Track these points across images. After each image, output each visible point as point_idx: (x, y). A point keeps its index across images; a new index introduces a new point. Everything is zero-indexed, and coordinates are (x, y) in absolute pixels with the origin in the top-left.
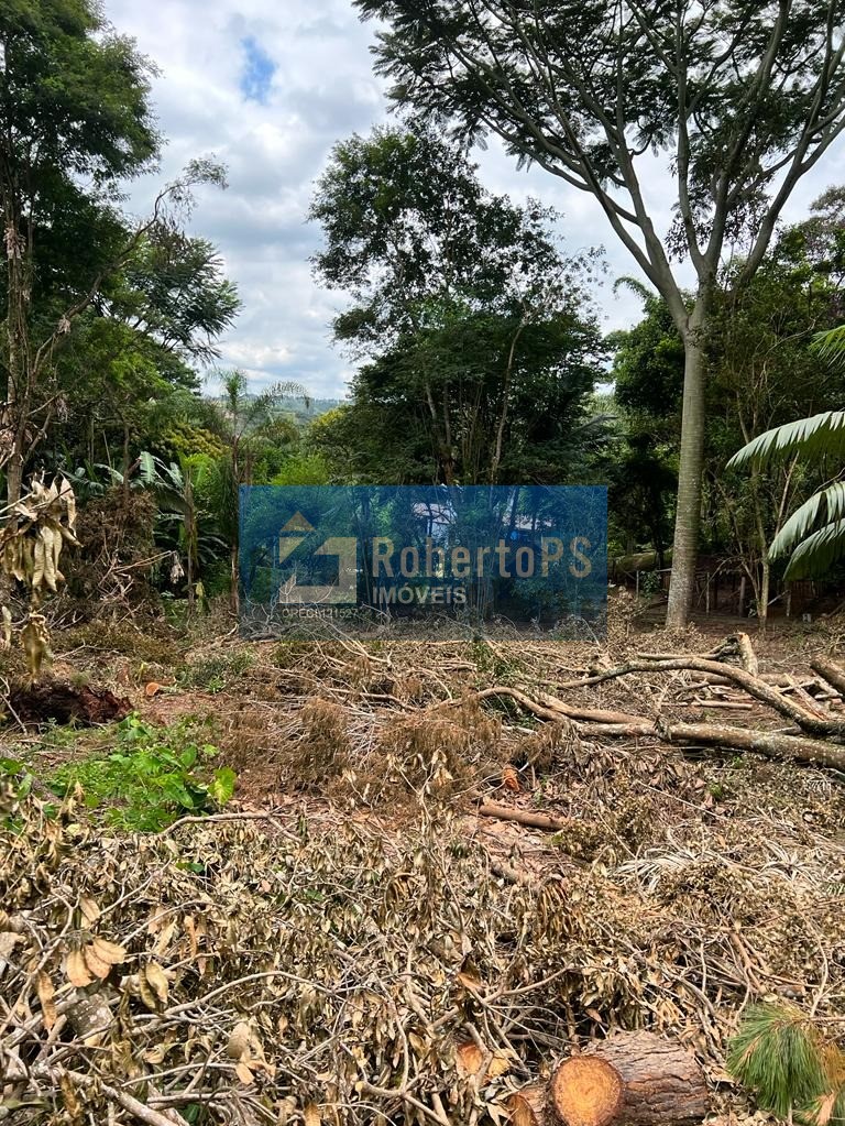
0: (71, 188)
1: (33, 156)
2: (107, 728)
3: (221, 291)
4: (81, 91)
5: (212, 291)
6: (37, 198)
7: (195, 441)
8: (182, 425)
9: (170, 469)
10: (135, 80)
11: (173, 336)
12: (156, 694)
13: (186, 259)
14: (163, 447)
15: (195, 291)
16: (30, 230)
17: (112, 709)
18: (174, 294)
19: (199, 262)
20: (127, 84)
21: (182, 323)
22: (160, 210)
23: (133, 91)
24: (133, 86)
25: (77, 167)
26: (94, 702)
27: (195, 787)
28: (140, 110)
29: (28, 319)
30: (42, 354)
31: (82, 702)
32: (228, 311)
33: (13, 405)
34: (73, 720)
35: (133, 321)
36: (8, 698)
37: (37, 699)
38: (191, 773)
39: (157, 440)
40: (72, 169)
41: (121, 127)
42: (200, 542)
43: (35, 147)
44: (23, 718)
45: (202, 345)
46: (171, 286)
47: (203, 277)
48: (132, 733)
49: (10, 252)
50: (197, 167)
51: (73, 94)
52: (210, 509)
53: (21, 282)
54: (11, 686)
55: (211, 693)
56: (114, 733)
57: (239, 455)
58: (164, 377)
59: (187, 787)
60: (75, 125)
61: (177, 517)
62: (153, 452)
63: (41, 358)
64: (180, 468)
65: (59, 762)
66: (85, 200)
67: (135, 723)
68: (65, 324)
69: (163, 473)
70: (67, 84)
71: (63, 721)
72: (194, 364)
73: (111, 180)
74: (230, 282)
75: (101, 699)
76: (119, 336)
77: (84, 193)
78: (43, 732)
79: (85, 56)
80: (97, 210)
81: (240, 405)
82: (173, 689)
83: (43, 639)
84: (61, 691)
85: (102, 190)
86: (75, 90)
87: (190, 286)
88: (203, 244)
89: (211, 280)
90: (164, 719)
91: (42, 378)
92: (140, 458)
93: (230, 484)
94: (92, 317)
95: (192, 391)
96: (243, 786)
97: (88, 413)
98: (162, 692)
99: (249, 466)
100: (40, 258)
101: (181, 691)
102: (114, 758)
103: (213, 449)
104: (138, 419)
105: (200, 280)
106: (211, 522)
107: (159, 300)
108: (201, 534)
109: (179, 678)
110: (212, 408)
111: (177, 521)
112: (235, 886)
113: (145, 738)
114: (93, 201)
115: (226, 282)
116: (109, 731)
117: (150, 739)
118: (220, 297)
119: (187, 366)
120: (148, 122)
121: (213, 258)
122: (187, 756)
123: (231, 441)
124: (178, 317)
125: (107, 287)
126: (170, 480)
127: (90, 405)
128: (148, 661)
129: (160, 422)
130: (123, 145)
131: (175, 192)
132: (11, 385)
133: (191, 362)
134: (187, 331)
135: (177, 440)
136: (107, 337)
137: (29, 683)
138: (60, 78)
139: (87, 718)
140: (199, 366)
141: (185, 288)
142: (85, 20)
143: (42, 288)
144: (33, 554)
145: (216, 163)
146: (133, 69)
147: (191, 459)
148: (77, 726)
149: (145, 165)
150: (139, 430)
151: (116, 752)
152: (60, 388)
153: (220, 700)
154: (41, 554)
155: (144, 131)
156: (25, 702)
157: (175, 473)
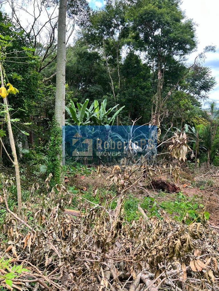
0: (174, 60)
1: (166, 54)
2: (174, 194)
3: (210, 80)
4: (179, 35)
5: (208, 80)
6: (166, 64)
7: (200, 121)
8: (196, 117)
9: (192, 128)
10: (192, 29)
11: (196, 93)
12: (186, 187)
13: (201, 73)
14: (191, 123)
15: (203, 81)
16: (164, 72)
17: (175, 190)
18: (197, 82)
19: (204, 73)
20: (190, 31)
21: (198, 90)
22: (196, 61)
23: (192, 32)
24: (192, 31)
25: (176, 54)
26: (171, 187)
27: (198, 215)
28: (193, 36)
29: (161, 93)
30: (164, 101)
31: (168, 187)
32: (212, 85)
33: (156, 113)
34: (166, 191)
35: (186, 91)
36: (151, 183)
37: (157, 184)
38: (196, 211)
39: (189, 121)
40: (174, 55)
41: (188, 42)
42: (199, 148)
43: (166, 52)
44: (154, 187)
45: (203, 95)
46: (196, 80)
47: (205, 77)
48: (180, 197)
49: (159, 78)
50: (207, 48)
51: (177, 36)
52: (202, 139)
53: (161, 84)
54: (152, 180)
55: (201, 190)
56: (176, 196)
57: (212, 125)
58: (192, 104)
59: (196, 214)
60: (176, 44)
61: (193, 141)
62: (188, 124)
63: (163, 102)
64: (195, 128)
65: (162, 200)
66: (177, 62)
67: (181, 194)
68: (170, 93)
69: (190, 129)
70: (175, 34)
71: (163, 190)
72: (201, 100)
73: (184, 56)
74: (213, 77)
75: (173, 186)
76: (182, 95)
77: (177, 60)
78: (159, 192)
79: (180, 27)
80: (180, 64)
81: (214, 111)
82: (190, 187)
83: (178, 173)
84: (163, 183)
85: (181, 59)
86: (177, 35)
87: (202, 80)
88: (206, 68)
89: (208, 78)
90: (188, 194)
91: (163, 107)
92: (185, 125)
93: (209, 133)
94: (175, 91)
95: (199, 107)
96: (211, 218)
97: (172, 114)
98: (188, 187)
99: (215, 127)
100: (165, 78)
101: (192, 188)
102: (176, 202)
103: (204, 123)
104: (185, 116)
105: (204, 78)
106: (202, 143)
107: (193, 85)
108: (200, 146)
109: (192, 184)
110: (206, 112)
111: (193, 142)
112: (210, 246)
113: (183, 199)
114: (179, 62)
115: (212, 77)
116: (174, 195)
117: (185, 199)
118: (210, 82)
119: (198, 101)
120: (194, 39)
121: (209, 72)
122: (195, 206)
123: (210, 121)
124: (197, 88)
125: (180, 82)
126: (192, 131)
127: (173, 113)
128: (184, 178)
129: (191, 116)
130: (188, 46)
131: (201, 56)
132: (156, 109)
133: (200, 100)
134: (200, 92)
135: (195, 121)
136: (179, 96)
137: (156, 180)
138: (174, 33)
139: (169, 191)
140: (202, 101)
141: (200, 81)
142: (181, 17)
143: (165, 85)
144: (180, 152)
145: (213, 45)
146: (192, 26)
147: (199, 126)
148: (166, 192)
149: (193, 50)
150: (185, 118)
151: (176, 201)
152: (167, 109)
153: (204, 192)
154: (182, 152)
155: (194, 42)
156: (155, 184)
157: (193, 129)
